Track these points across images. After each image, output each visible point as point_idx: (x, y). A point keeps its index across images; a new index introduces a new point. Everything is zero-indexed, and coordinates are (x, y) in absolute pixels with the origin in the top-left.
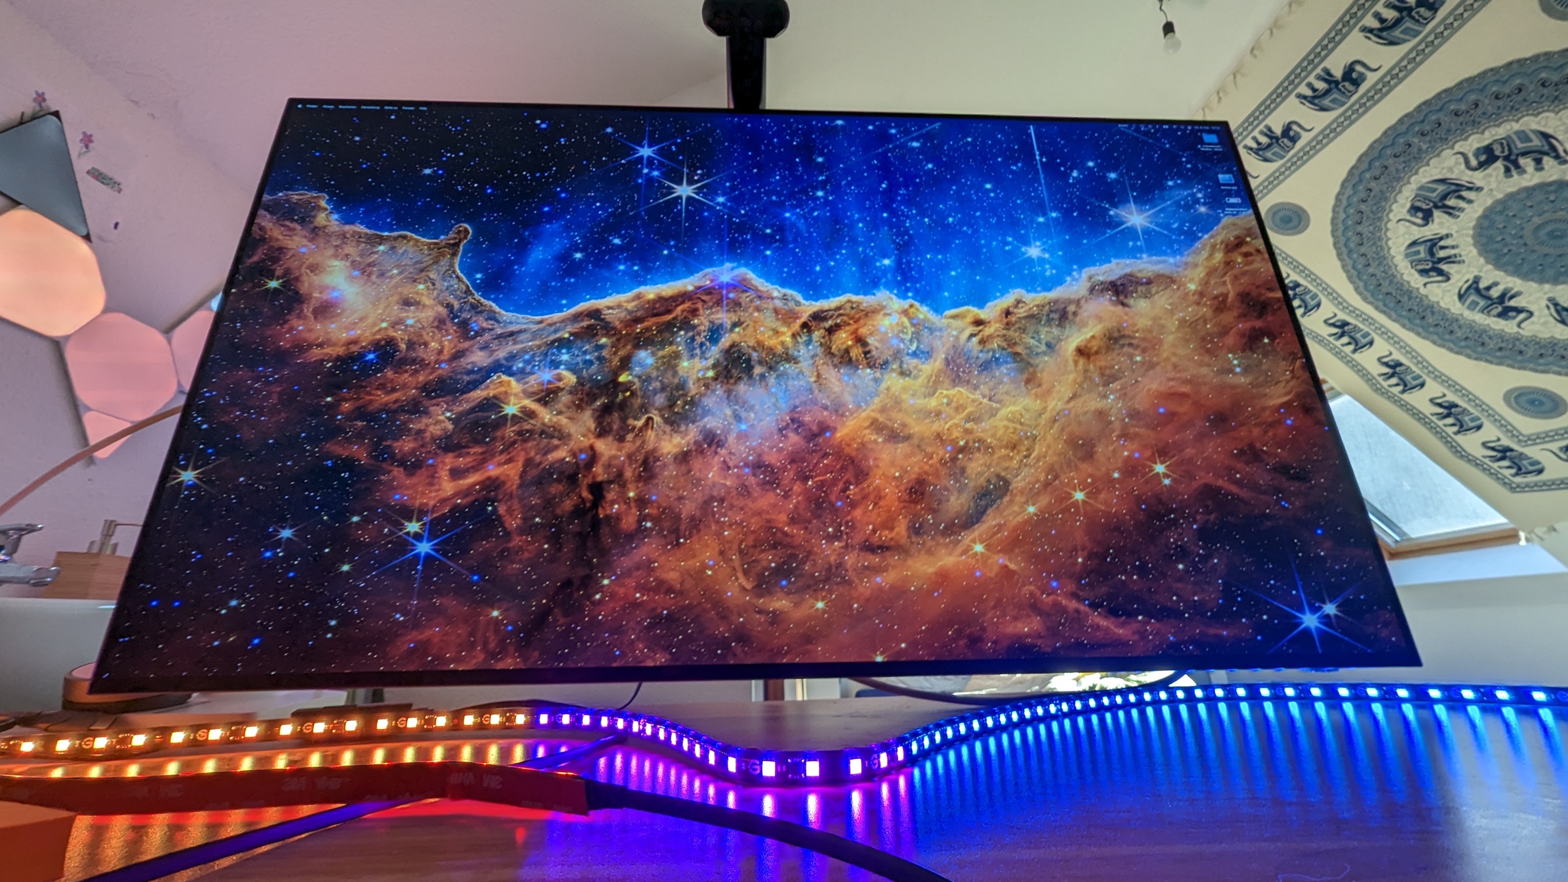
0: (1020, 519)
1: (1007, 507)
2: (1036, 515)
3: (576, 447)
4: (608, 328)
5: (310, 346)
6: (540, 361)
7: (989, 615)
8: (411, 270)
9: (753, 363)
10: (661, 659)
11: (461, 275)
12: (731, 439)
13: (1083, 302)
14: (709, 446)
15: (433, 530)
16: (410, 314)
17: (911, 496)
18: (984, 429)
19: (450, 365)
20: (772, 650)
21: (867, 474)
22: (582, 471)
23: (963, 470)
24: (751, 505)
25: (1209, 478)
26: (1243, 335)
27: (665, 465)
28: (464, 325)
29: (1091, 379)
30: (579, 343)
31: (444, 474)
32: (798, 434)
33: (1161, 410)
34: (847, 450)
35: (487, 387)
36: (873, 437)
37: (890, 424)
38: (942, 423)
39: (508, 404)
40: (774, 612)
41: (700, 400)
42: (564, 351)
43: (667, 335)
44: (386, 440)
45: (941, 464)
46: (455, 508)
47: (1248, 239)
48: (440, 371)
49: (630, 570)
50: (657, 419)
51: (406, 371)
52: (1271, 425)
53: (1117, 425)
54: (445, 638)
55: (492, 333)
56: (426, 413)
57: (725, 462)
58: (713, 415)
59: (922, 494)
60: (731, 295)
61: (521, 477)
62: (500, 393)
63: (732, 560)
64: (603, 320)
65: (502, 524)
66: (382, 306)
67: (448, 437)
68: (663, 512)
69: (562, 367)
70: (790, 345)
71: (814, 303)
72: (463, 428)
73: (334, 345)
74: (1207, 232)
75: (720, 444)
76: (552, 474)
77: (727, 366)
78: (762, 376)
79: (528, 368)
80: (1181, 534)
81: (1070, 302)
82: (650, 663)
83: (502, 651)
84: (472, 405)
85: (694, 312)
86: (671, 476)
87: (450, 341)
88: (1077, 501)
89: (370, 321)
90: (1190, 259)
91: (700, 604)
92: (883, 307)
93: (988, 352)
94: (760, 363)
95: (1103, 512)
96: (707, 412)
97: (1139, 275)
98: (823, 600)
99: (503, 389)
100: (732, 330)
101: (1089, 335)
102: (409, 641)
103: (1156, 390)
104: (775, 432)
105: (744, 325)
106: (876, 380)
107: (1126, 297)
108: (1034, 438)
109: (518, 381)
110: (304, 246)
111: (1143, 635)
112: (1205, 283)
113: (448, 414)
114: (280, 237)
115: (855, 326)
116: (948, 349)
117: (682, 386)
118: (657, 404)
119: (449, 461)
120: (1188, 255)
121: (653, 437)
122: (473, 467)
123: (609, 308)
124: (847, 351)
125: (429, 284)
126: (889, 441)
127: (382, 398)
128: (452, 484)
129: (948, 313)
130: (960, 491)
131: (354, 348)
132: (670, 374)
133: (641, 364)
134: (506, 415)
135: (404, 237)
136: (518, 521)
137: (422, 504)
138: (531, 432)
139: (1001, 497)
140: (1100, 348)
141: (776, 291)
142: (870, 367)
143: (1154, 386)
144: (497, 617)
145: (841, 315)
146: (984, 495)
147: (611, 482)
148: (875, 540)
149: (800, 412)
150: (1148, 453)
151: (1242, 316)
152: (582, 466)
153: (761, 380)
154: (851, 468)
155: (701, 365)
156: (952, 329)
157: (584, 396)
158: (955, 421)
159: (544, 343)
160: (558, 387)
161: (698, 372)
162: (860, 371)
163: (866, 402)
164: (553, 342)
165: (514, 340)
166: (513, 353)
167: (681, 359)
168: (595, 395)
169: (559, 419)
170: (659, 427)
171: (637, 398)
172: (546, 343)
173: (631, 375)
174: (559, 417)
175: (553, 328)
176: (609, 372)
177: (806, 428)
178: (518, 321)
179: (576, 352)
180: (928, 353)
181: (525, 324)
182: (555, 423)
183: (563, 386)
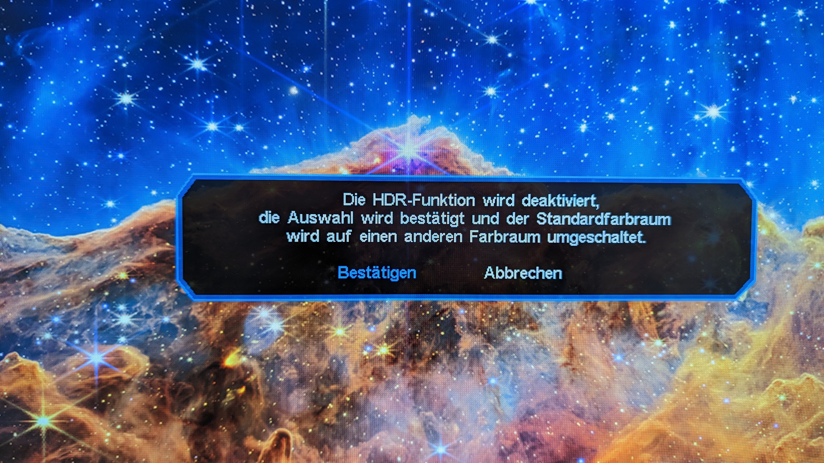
6: (82, 328)
30: (146, 289)
37: (685, 441)
38: (771, 438)
39: (36, 411)
41: (367, 401)
42: (122, 307)
50: (295, 437)
58: (389, 428)
62: (21, 391)
69: (122, 339)
77: (412, 335)
78: (475, 355)
79: (62, 343)
94: (471, 328)
96: (378, 423)
99: (23, 383)
104: (494, 457)
106: (670, 361)
109: (48, 367)
116: (801, 297)
117: (334, 375)
118: (294, 410)
129: (809, 226)
132: (313, 350)
133: (263, 334)
134: (38, 430)
142: (662, 336)
149: (537, 422)
153: (471, 364)
155: (367, 333)
156: (814, 260)
157: (167, 395)
158: (794, 435)
159: (84, 291)
160: (119, 378)
161: (363, 349)
162: (643, 344)
163: (650, 403)
164: (101, 288)
165: (29, 285)
166: (35, 311)
167: (331, 322)
168: (185, 392)
169: (127, 439)
170: (300, 452)
171: (258, 398)
172: (88, 288)
173: (245, 354)
174: (128, 435)
175: (96, 260)
176: (206, 348)
177: (546, 450)
178: (32, 246)
179: (144, 310)
180: (766, 306)
181: (44, 251)
182: (122, 446)
183: (127, 377)
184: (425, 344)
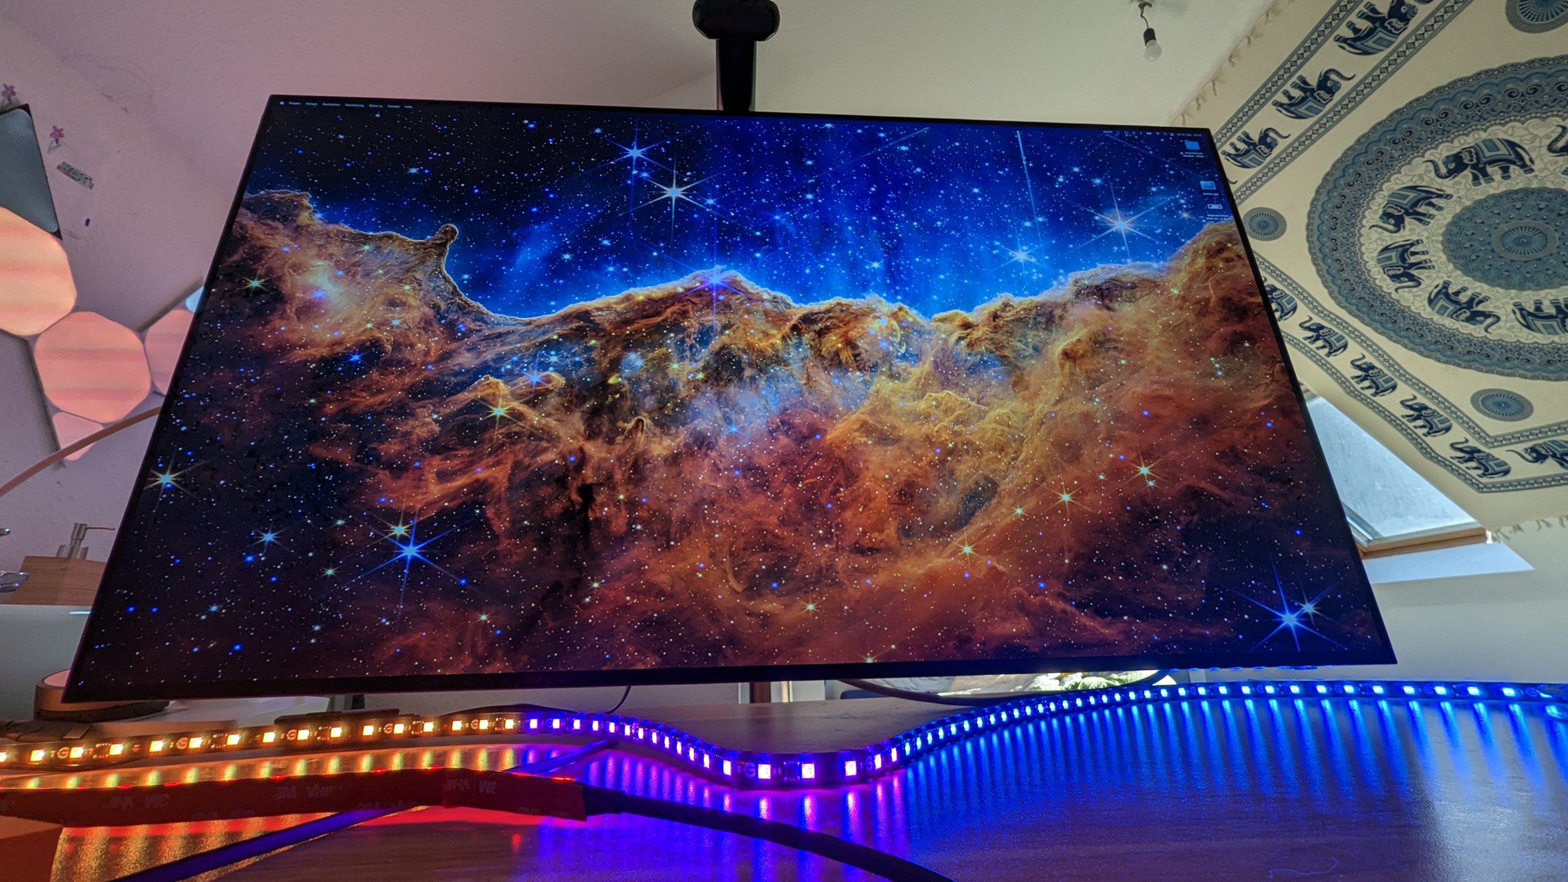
0: (1008, 520)
1: (995, 509)
2: (1023, 516)
3: (565, 449)
4: (597, 330)
5: (293, 347)
6: (529, 363)
7: (978, 616)
8: (397, 270)
9: (743, 365)
10: (651, 662)
11: (447, 275)
12: (722, 441)
13: (1069, 306)
14: (700, 448)
15: (419, 534)
16: (396, 315)
17: (901, 499)
18: (972, 432)
19: (436, 366)
20: (763, 653)
21: (857, 477)
22: (571, 473)
23: (952, 472)
24: (741, 507)
25: (1192, 480)
26: (1225, 339)
27: (655, 468)
28: (451, 327)
29: (1077, 382)
30: (568, 344)
31: (431, 477)
32: (788, 436)
33: (1146, 413)
34: (837, 452)
35: (475, 389)
36: (863, 440)
37: (879, 426)
38: (931, 425)
39: (496, 406)
40: (764, 615)
41: (690, 402)
42: (553, 353)
43: (657, 337)
44: (371, 443)
45: (930, 466)
46: (443, 511)
47: (1229, 245)
48: (427, 373)
49: (620, 573)
50: (647, 421)
51: (393, 373)
52: (1251, 428)
53: (1103, 428)
54: (432, 642)
55: (480, 334)
56: (413, 415)
57: (715, 464)
58: (704, 417)
59: (912, 496)
60: (721, 298)
61: (509, 480)
62: (488, 395)
63: (723, 562)
64: (592, 322)
65: (490, 528)
66: (367, 306)
67: (434, 440)
68: (654, 515)
69: (551, 369)
70: (780, 348)
71: (803, 305)
72: (450, 431)
73: (318, 345)
74: (1189, 238)
75: (710, 446)
76: (541, 476)
77: (717, 368)
78: (753, 379)
79: (517, 370)
80: (1165, 535)
81: (1056, 305)
82: (640, 666)
83: (491, 655)
84: (459, 407)
85: (684, 314)
86: (662, 479)
87: (436, 342)
88: (1064, 502)
89: (355, 321)
90: (1173, 264)
91: (690, 606)
92: (873, 310)
93: (976, 355)
94: (750, 365)
95: (1088, 513)
96: (697, 415)
97: (1124, 280)
98: (813, 603)
99: (490, 391)
100: (722, 333)
101: (1075, 339)
102: (395, 646)
103: (1141, 394)
104: (765, 434)
105: (734, 327)
106: (866, 383)
107: (1111, 301)
108: (1022, 440)
109: (506, 383)
110: (286, 245)
111: (1128, 634)
112: (1188, 288)
113: (435, 416)
114: (262, 236)
115: (845, 329)
116: (937, 352)
117: (672, 388)
118: (647, 406)
119: (436, 463)
120: (1171, 260)
121: (642, 440)
122: (460, 470)
123: (598, 309)
124: (837, 353)
125: (415, 284)
126: (879, 444)
127: (367, 400)
128: (439, 487)
129: (937, 316)
130: (949, 493)
131: (339, 349)
132: (660, 376)
133: (631, 367)
134: (495, 417)
135: (390, 237)
136: (507, 524)
137: (407, 508)
138: (519, 434)
139: (989, 499)
140: (1086, 351)
141: (766, 294)
142: (860, 370)
143: (1139, 389)
144: (486, 621)
145: (831, 318)
146: (972, 497)
147: (600, 485)
148: (865, 542)
149: (790, 415)
150: (1133, 455)
151: (1224, 320)
152: (571, 468)
153: (751, 383)
154: (841, 471)
155: (691, 367)
156: (941, 332)
157: (573, 398)
158: (944, 424)
159: (533, 344)
160: (547, 389)
161: (688, 375)
162: (849, 374)
163: (856, 405)
164: (542, 343)
165: (502, 341)
166: (501, 354)
167: (671, 361)
168: (585, 397)
169: (547, 422)
170: (649, 429)
171: (627, 401)
172: (535, 344)
173: (621, 377)
174: (548, 419)
175: (542, 329)
176: (598, 374)
177: (796, 430)
178: (506, 322)
179: (565, 354)
180: (917, 355)
181: (513, 325)
182: (544, 425)
183: (552, 388)
184: (724, 373)
